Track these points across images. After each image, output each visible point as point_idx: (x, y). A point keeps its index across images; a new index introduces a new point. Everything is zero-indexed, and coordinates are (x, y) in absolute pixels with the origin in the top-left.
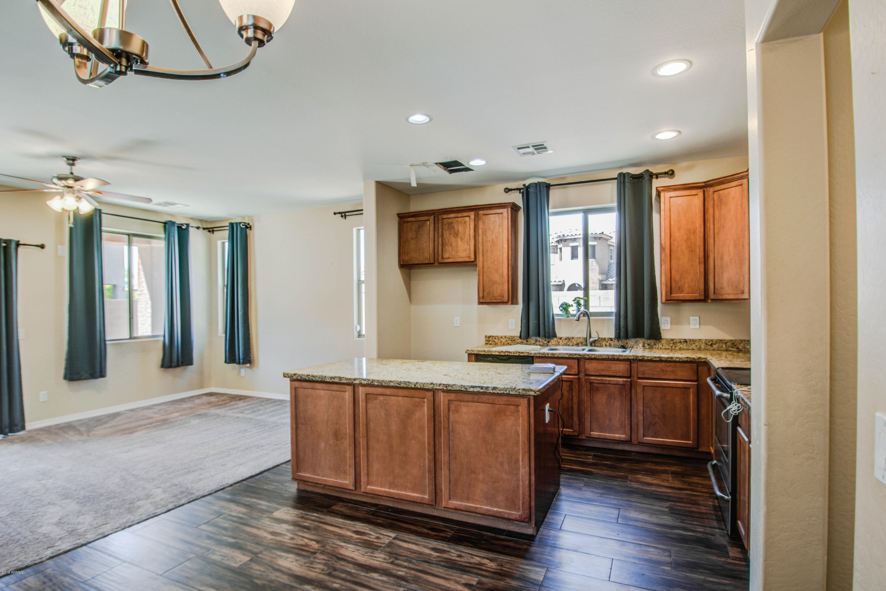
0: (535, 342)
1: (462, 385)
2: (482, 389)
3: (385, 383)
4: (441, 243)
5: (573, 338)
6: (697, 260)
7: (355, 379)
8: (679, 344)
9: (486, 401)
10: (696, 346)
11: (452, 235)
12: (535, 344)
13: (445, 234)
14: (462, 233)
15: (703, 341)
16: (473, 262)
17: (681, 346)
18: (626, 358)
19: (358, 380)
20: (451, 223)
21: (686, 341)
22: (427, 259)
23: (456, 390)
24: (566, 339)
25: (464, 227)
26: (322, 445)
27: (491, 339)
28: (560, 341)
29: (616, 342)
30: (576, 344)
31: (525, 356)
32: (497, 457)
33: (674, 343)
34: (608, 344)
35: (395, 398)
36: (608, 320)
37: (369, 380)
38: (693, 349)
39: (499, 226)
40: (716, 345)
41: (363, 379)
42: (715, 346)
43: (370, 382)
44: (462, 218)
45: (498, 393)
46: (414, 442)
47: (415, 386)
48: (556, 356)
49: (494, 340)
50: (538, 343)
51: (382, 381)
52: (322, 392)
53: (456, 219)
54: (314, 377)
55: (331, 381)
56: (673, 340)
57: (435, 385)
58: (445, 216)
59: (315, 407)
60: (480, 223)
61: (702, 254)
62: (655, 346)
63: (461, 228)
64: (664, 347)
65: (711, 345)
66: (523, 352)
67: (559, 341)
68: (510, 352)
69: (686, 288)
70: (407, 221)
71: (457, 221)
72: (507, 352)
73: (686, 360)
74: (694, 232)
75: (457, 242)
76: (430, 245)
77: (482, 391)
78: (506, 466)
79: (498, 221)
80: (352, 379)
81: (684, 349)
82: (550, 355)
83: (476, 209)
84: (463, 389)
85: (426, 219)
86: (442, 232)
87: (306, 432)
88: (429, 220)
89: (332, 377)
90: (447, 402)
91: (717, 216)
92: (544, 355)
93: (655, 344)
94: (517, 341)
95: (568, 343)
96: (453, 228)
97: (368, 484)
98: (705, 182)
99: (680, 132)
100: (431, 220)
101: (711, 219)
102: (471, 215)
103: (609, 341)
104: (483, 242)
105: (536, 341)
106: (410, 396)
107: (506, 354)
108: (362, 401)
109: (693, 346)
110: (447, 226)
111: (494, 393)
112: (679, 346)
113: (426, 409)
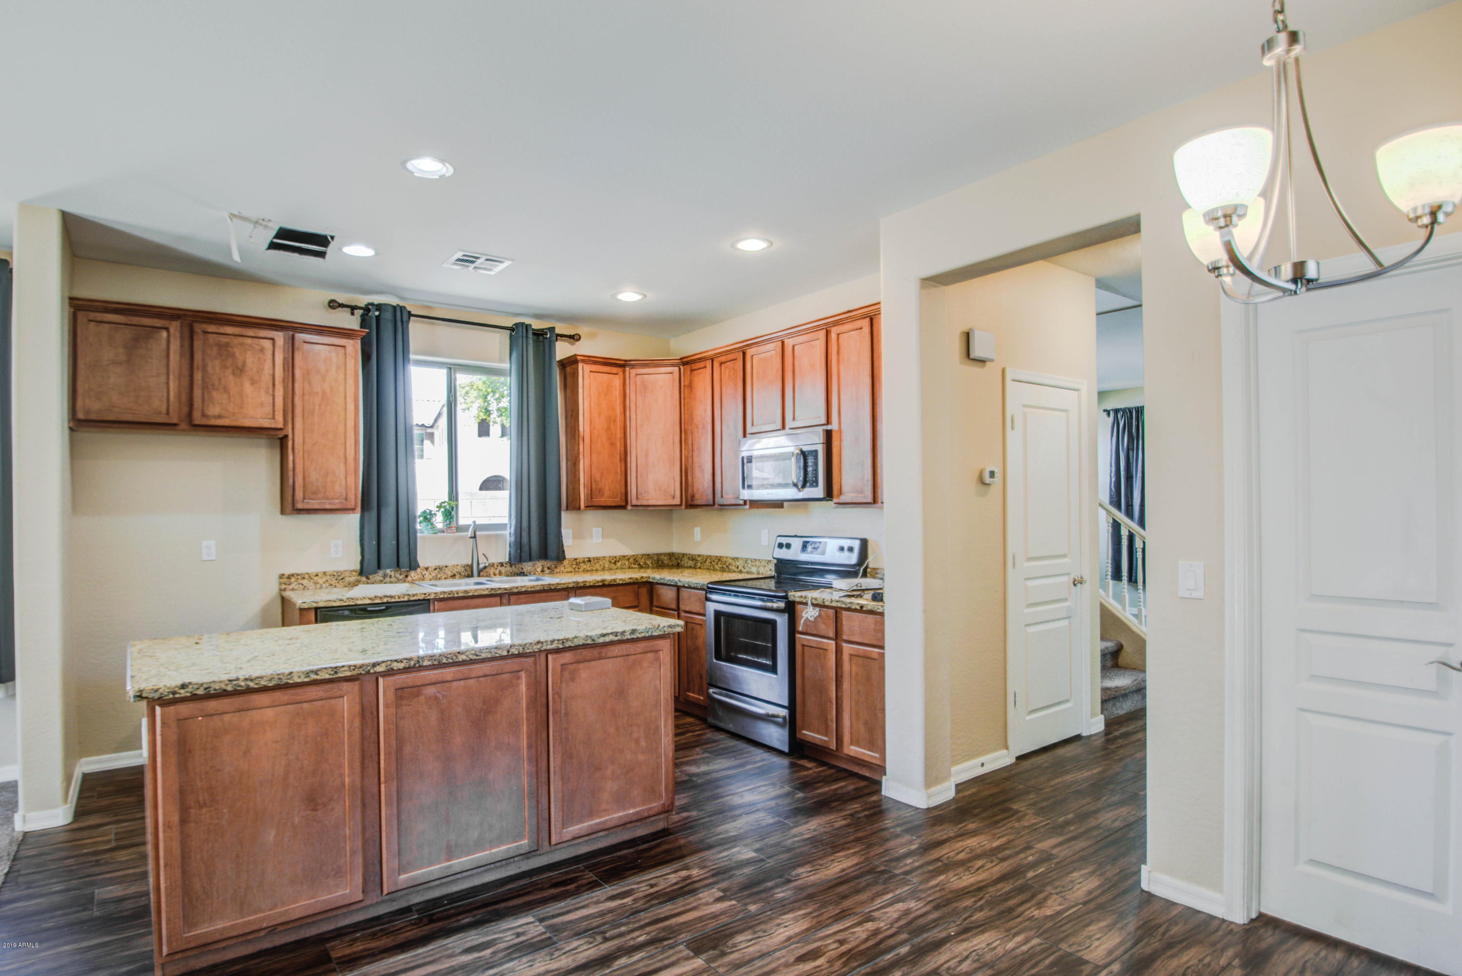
0: (382, 579)
1: (587, 636)
2: (616, 636)
3: (447, 658)
4: (200, 382)
5: (446, 567)
6: (619, 458)
7: (374, 665)
8: (582, 564)
9: (619, 654)
10: (600, 565)
11: (230, 370)
12: (382, 581)
13: (210, 364)
14: (255, 370)
15: (608, 558)
16: (281, 429)
17: (585, 567)
18: (565, 586)
19: (384, 665)
20: (227, 345)
21: (589, 561)
22: (160, 413)
23: (579, 646)
24: (435, 569)
25: (259, 358)
26: (271, 835)
27: (293, 579)
28: (426, 572)
29: (509, 568)
30: (452, 576)
31: (419, 600)
32: (631, 733)
33: (577, 564)
34: (497, 572)
35: (462, 682)
36: (497, 536)
37: (410, 659)
38: (597, 570)
39: (338, 368)
40: (620, 562)
41: (396, 661)
42: (618, 564)
43: (412, 663)
44: (256, 341)
45: (638, 638)
46: (499, 753)
47: (508, 652)
48: (471, 594)
49: (301, 581)
50: (388, 579)
51: (440, 655)
52: (269, 713)
53: (241, 340)
54: (252, 680)
55: (307, 680)
56: (576, 559)
57: (545, 644)
58: (212, 328)
59: (246, 752)
60: (298, 357)
61: (623, 449)
62: (556, 570)
63: (250, 360)
64: (566, 570)
65: (615, 563)
66: (416, 594)
67: (424, 573)
68: (391, 597)
69: (607, 493)
70: (99, 319)
71: (242, 344)
72: (386, 596)
73: (628, 581)
74: (615, 421)
75: (242, 385)
76: (168, 383)
77: (616, 638)
78: (643, 743)
79: (334, 359)
80: (368, 665)
81: (587, 571)
82: (460, 595)
83: (290, 328)
84: (589, 642)
85: (159, 325)
86: (203, 360)
87: (216, 821)
88: (167, 329)
89: (312, 671)
90: (559, 669)
91: (640, 403)
92: (451, 596)
93: (556, 567)
94: (347, 579)
95: (439, 576)
96: (233, 356)
97: (402, 870)
98: (626, 361)
99: (645, 296)
100: (172, 330)
101: (633, 407)
102: (276, 338)
103: (499, 568)
104: (303, 395)
105: (385, 576)
106: (495, 672)
107: (385, 600)
108: (386, 706)
109: (597, 566)
110: (215, 350)
111: (633, 638)
112: (583, 566)
113: (523, 688)
